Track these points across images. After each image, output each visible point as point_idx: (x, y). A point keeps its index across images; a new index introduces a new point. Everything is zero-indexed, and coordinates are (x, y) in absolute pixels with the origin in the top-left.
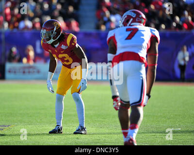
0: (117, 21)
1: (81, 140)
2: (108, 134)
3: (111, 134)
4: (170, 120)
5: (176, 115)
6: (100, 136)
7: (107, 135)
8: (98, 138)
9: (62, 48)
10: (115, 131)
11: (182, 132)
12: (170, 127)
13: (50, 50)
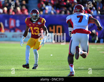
0: (49, 9)
1: (29, 74)
4: (78, 63)
5: (81, 60)
6: (40, 71)
7: (43, 71)
8: (39, 73)
9: (38, 23)
10: (48, 69)
11: (84, 69)
12: (78, 67)
13: (30, 25)
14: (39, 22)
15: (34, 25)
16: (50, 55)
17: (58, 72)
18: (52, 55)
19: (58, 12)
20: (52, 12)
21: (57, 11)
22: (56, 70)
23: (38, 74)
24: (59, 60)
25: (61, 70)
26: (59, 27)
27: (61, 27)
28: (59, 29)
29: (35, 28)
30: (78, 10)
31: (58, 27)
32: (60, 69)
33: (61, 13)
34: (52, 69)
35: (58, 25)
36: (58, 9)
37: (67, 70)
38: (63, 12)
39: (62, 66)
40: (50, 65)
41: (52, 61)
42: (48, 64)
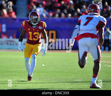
0: (40, 11)
1: (18, 87)
2: (35, 83)
3: (36, 83)
4: (74, 74)
5: (78, 71)
6: (30, 84)
10: (39, 82)
11: (82, 82)
12: (74, 79)
13: (29, 29)
14: (40, 27)
15: (34, 30)
16: (42, 65)
17: (51, 84)
18: (43, 65)
19: (51, 14)
20: (44, 15)
21: (49, 14)
22: (48, 83)
23: (28, 87)
24: (52, 71)
25: (54, 83)
26: (52, 32)
27: (54, 32)
28: (52, 34)
29: (35, 33)
30: (92, 10)
31: (50, 32)
32: (53, 81)
33: (54, 15)
34: (44, 81)
35: (51, 30)
36: (51, 11)
37: (62, 83)
38: (57, 15)
39: (56, 78)
40: (42, 77)
41: (44, 73)
42: (39, 75)
